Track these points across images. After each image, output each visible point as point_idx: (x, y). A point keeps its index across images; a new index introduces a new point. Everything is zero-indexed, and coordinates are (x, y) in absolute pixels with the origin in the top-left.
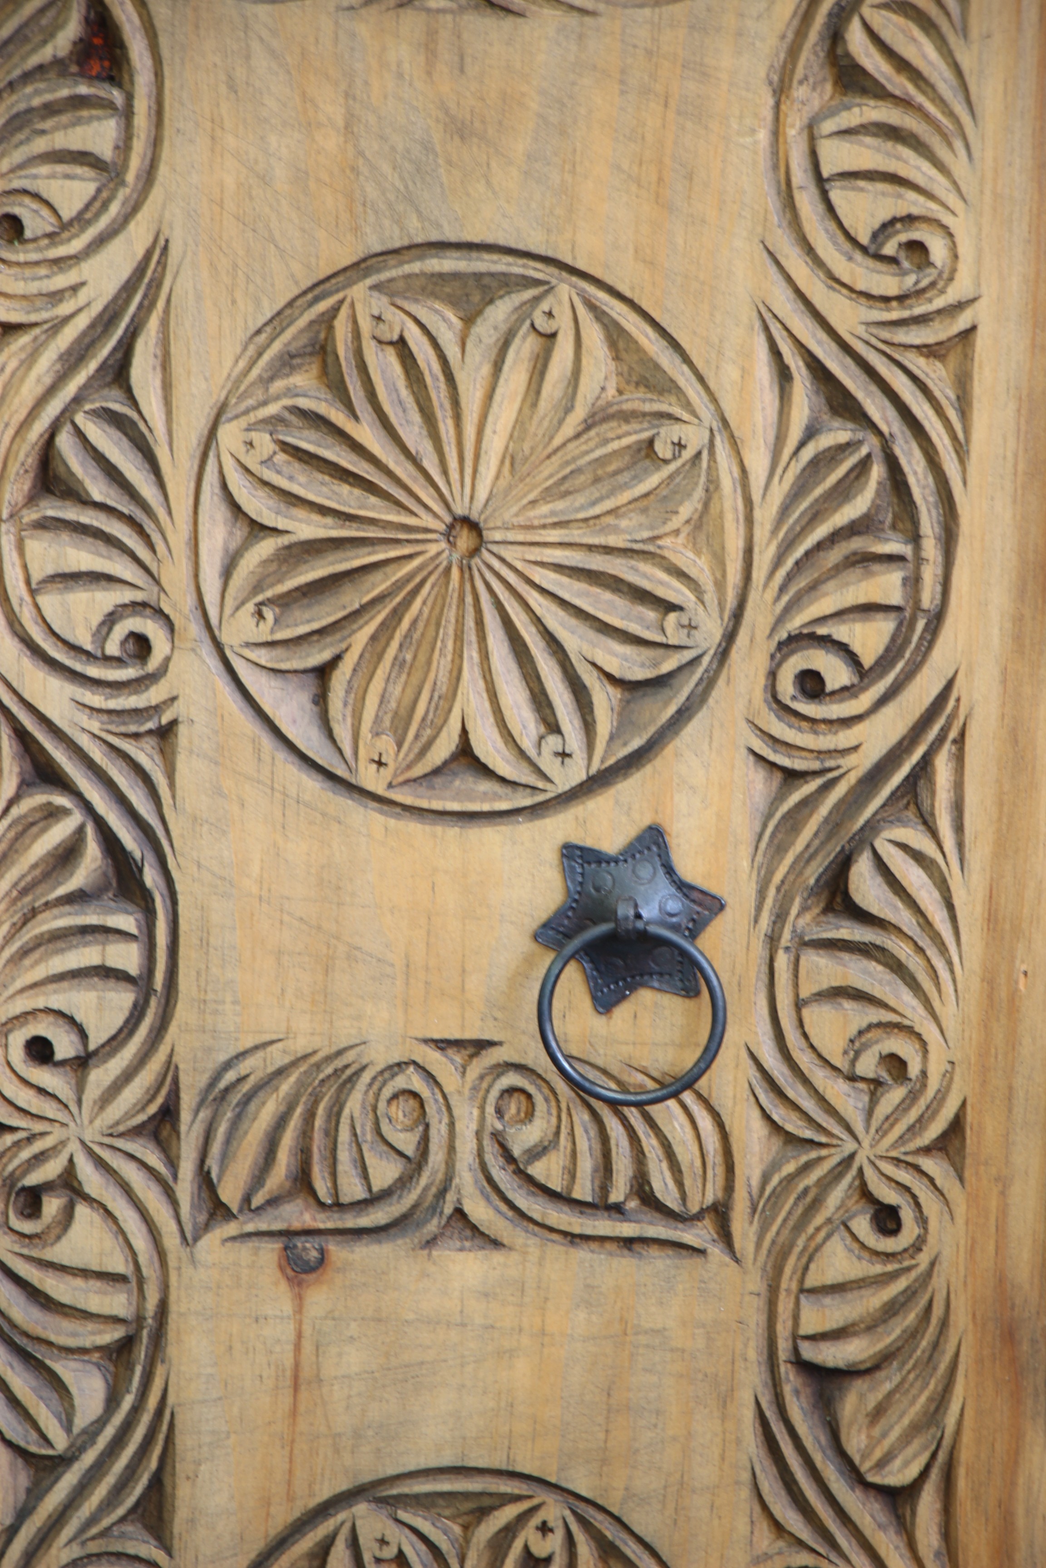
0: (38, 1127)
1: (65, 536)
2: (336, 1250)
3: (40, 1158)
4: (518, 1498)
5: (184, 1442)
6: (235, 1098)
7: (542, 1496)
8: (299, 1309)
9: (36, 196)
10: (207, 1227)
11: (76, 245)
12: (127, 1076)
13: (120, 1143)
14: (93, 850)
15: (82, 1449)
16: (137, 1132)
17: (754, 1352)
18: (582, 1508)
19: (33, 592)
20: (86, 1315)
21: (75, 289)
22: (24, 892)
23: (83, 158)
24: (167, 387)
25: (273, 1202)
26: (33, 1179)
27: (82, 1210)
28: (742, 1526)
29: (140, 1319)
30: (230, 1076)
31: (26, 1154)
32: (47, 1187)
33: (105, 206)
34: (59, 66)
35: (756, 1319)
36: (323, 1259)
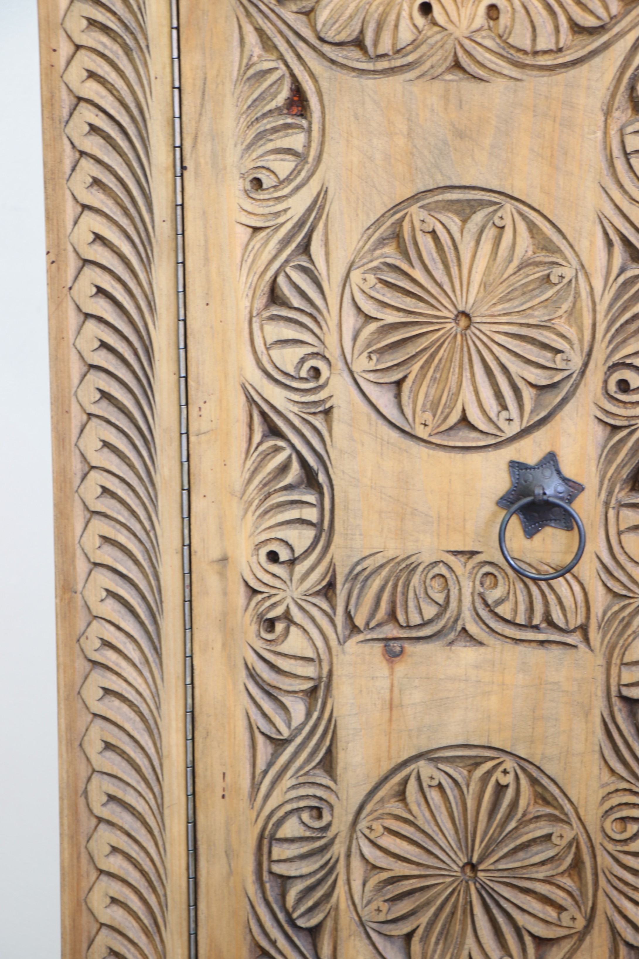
0: (273, 591)
1: (282, 323)
2: (409, 647)
3: (274, 606)
4: (493, 758)
5: (341, 733)
6: (361, 578)
7: (504, 757)
8: (392, 673)
9: (268, 169)
10: (349, 637)
11: (286, 191)
12: (312, 568)
13: (309, 599)
14: (295, 466)
15: (295, 736)
16: (317, 593)
17: (600, 692)
18: (523, 763)
19: (268, 349)
20: (296, 676)
21: (285, 211)
22: (265, 485)
23: (289, 151)
24: (327, 254)
25: (379, 625)
26: (270, 615)
27: (293, 629)
28: (596, 770)
29: (320, 678)
30: (359, 568)
31: (268, 603)
32: (277, 618)
33: (299, 173)
34: (278, 109)
35: (601, 677)
36: (402, 652)
